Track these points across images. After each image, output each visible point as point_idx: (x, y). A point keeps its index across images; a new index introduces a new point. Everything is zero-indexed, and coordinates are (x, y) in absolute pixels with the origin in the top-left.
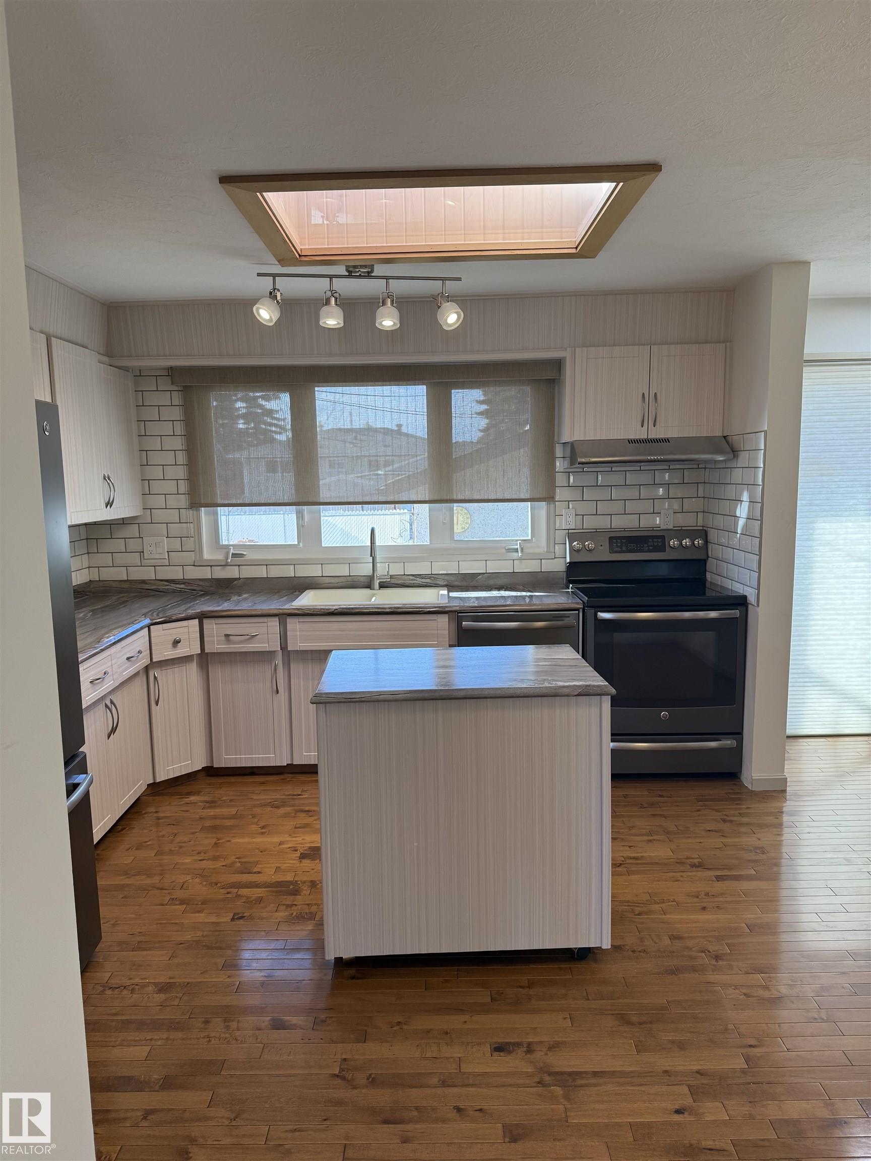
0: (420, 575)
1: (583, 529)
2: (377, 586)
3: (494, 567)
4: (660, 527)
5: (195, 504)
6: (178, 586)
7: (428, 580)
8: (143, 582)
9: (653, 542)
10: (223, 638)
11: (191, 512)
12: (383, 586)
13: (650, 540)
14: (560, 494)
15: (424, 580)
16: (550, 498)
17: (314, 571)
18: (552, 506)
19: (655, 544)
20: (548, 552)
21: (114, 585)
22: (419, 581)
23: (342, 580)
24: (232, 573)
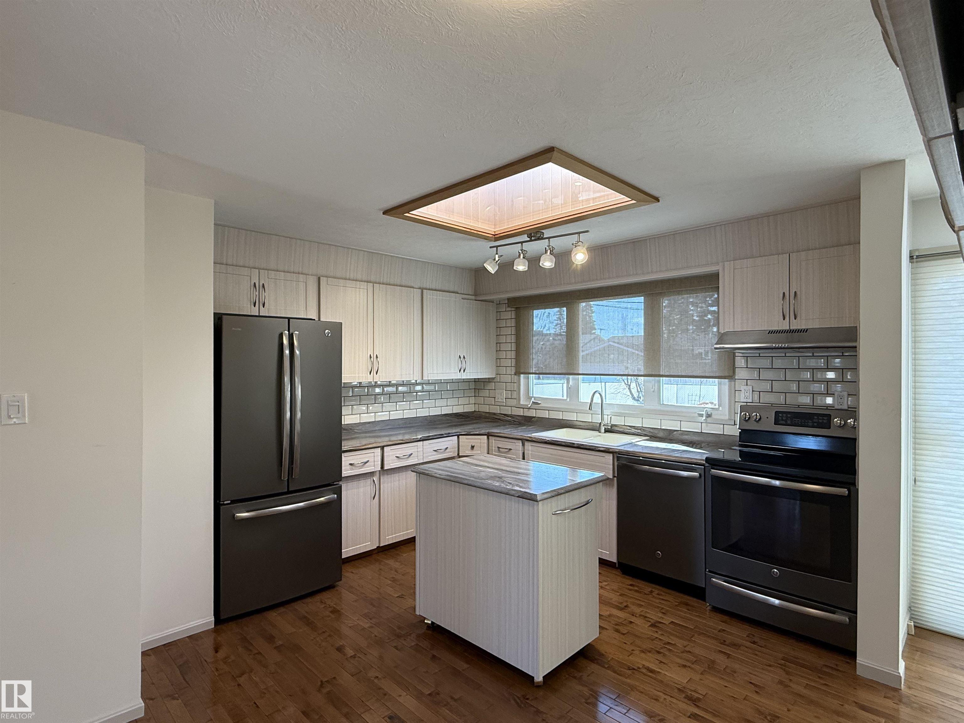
0: (634, 427)
1: (759, 403)
2: (603, 431)
3: (687, 427)
4: (834, 407)
5: (518, 373)
6: (508, 418)
7: (639, 431)
8: (494, 414)
9: (818, 419)
10: (497, 449)
11: (516, 377)
12: (607, 431)
13: (816, 417)
14: (741, 374)
15: (636, 431)
16: (731, 376)
17: (572, 417)
18: (733, 383)
19: (820, 421)
20: (730, 419)
21: (483, 414)
22: (633, 430)
23: (587, 424)
24: (532, 413)
